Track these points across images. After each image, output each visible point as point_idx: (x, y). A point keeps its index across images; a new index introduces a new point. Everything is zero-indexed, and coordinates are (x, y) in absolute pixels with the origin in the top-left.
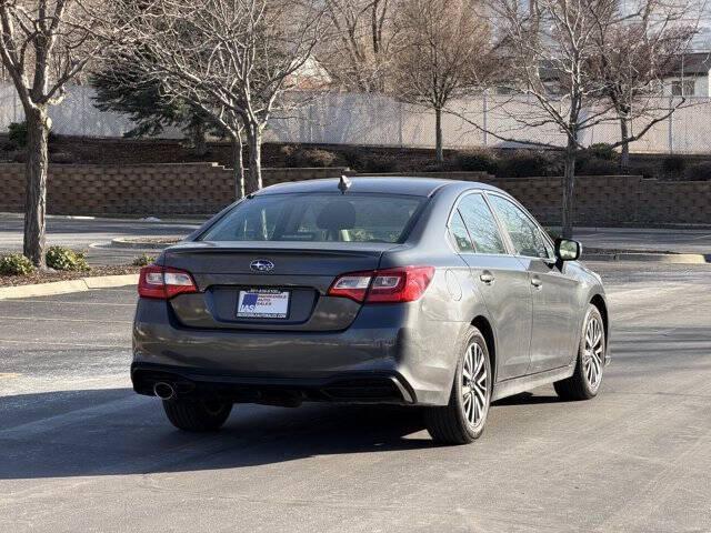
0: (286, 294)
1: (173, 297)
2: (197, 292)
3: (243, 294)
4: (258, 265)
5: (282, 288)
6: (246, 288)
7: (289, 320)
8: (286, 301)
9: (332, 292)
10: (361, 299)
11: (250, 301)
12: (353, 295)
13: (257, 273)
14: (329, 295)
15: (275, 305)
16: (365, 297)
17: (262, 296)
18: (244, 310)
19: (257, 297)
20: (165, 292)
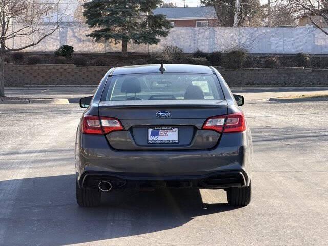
0: (177, 129)
1: (108, 133)
2: (124, 130)
3: (150, 130)
4: (161, 114)
5: (173, 126)
6: (152, 126)
7: (179, 144)
8: (176, 133)
9: (204, 127)
10: (221, 131)
11: (155, 134)
12: (216, 129)
13: (160, 118)
14: (202, 129)
15: (171, 136)
16: (223, 129)
17: (162, 131)
18: (152, 139)
19: (159, 131)
20: (103, 131)
